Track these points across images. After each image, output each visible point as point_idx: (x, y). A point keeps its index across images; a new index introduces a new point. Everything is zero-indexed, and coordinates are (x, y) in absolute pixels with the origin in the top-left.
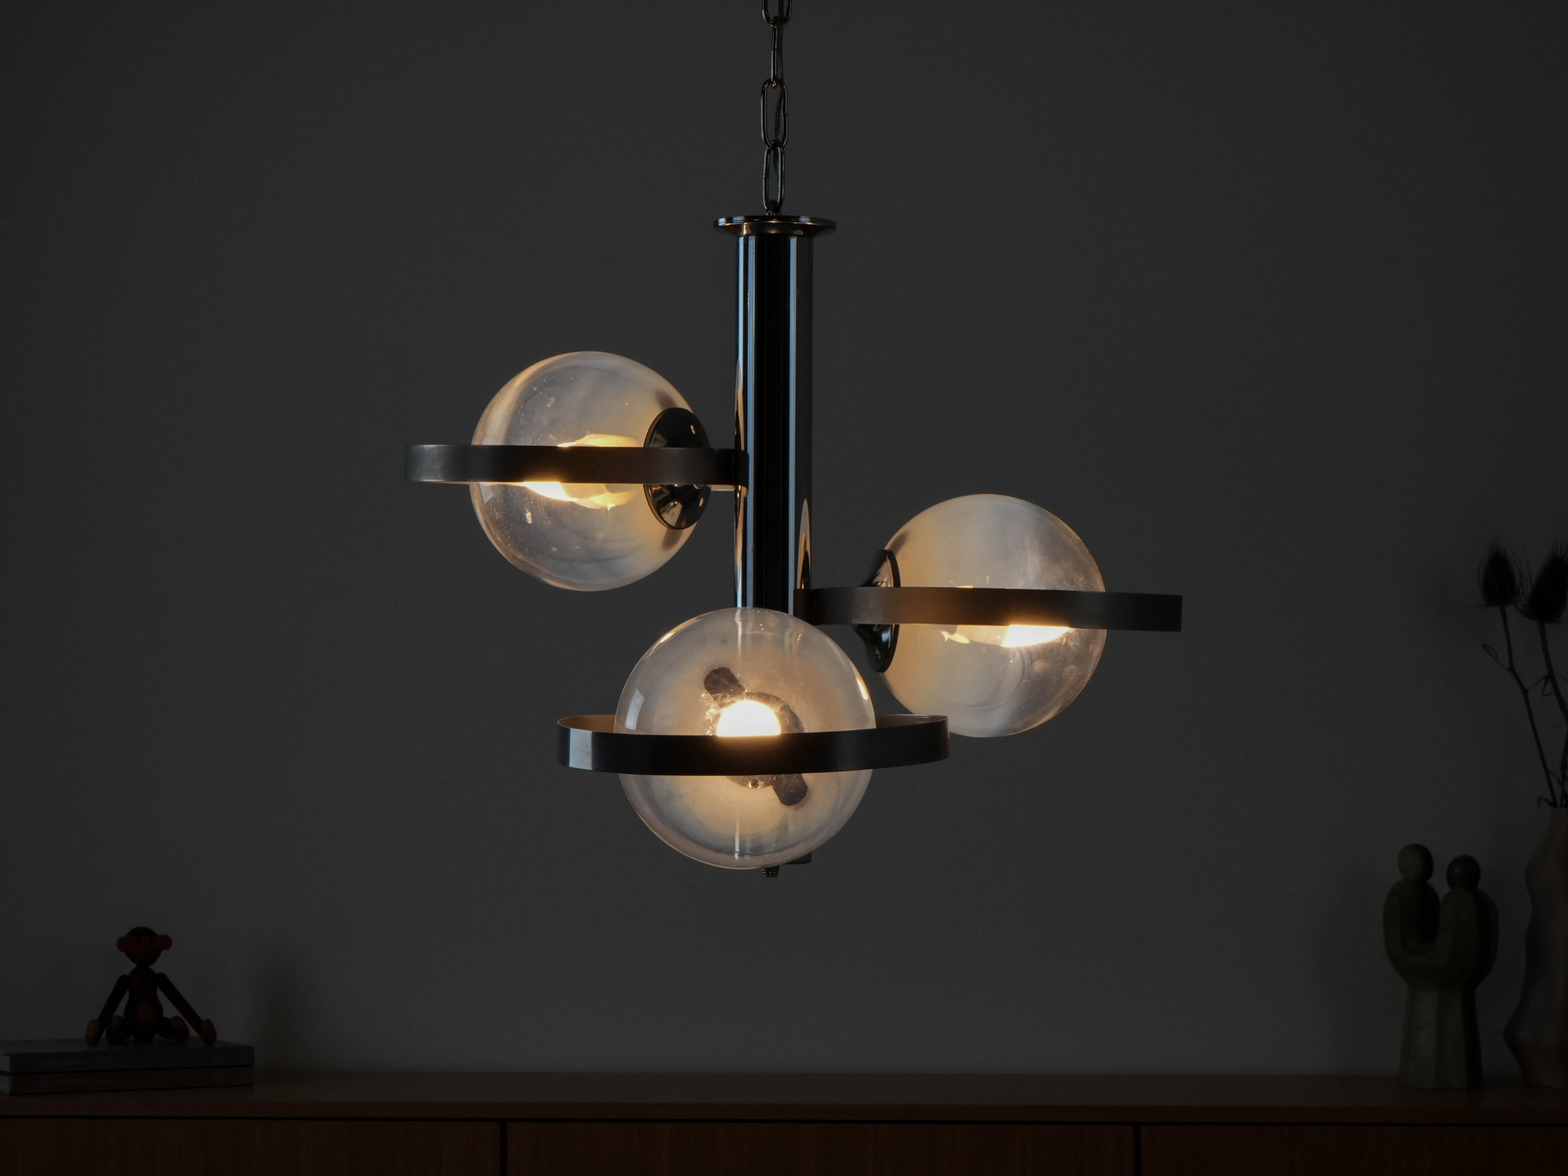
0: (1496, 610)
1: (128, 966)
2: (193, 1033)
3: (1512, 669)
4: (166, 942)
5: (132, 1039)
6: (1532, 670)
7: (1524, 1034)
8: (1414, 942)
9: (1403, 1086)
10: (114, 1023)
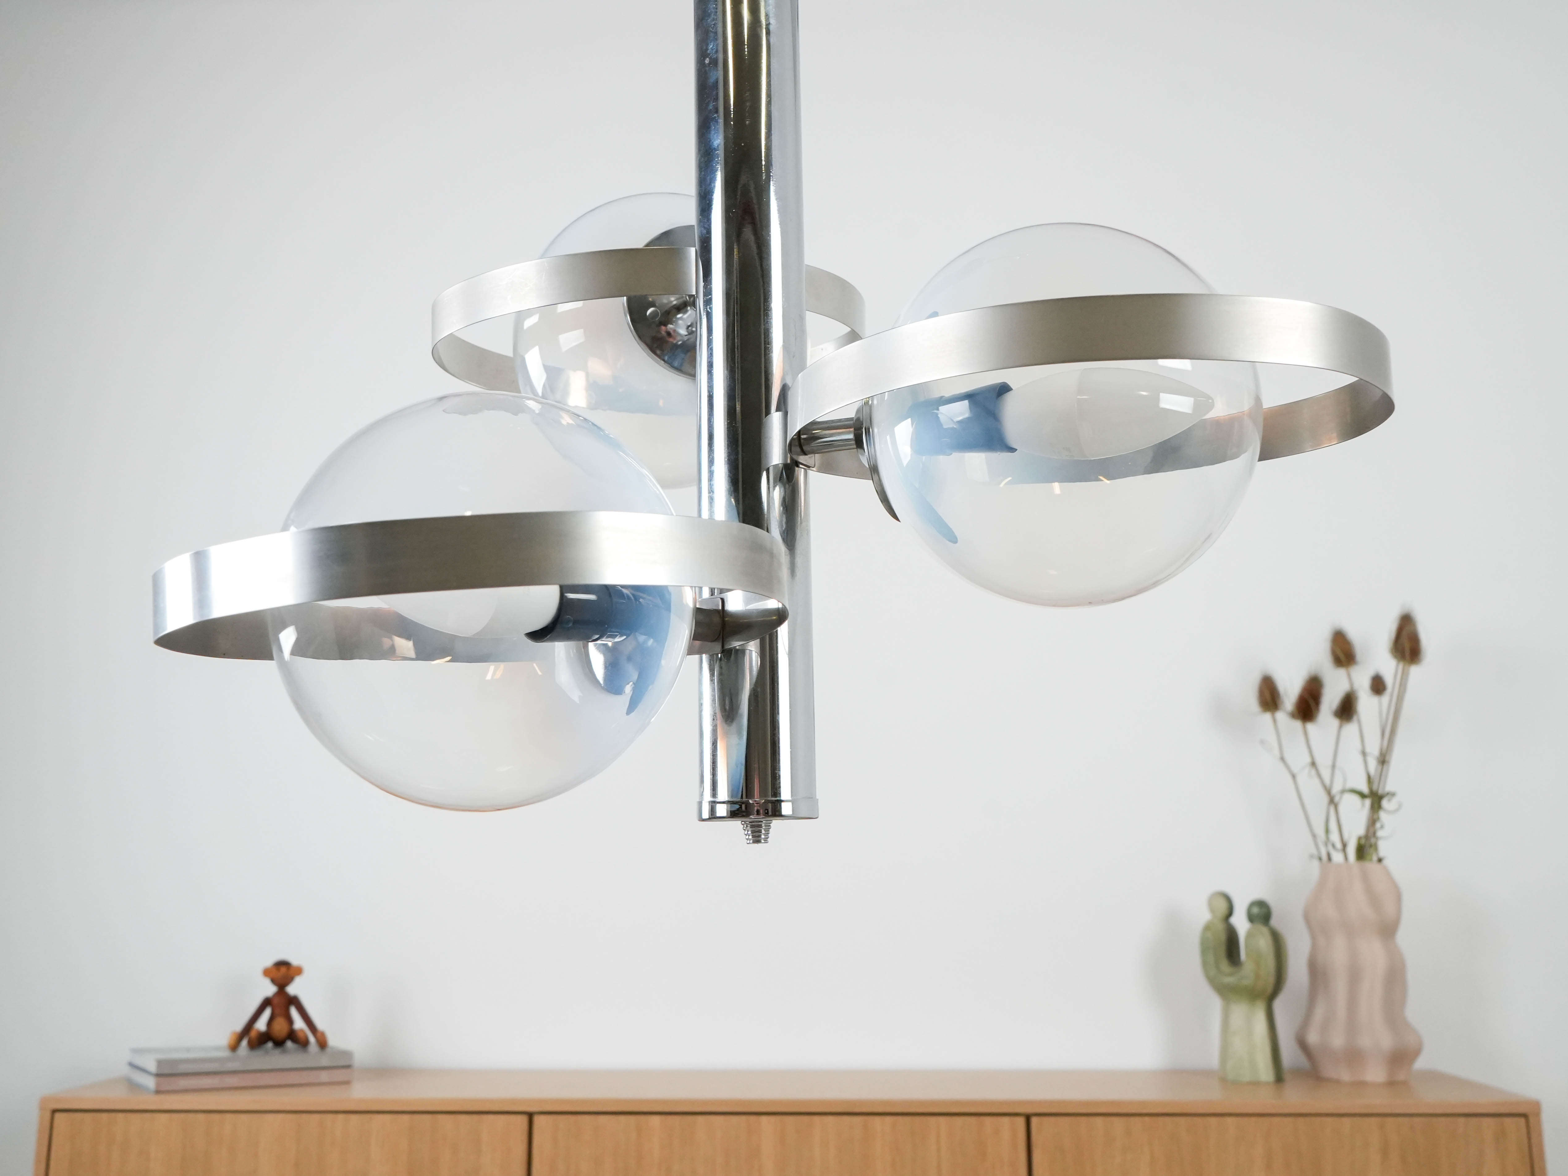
0: (1267, 716)
1: (270, 990)
3: (1282, 759)
4: (299, 971)
5: (270, 1045)
6: (1298, 758)
7: (1313, 1038)
8: (1225, 966)
9: (1223, 1080)
10: (253, 1034)
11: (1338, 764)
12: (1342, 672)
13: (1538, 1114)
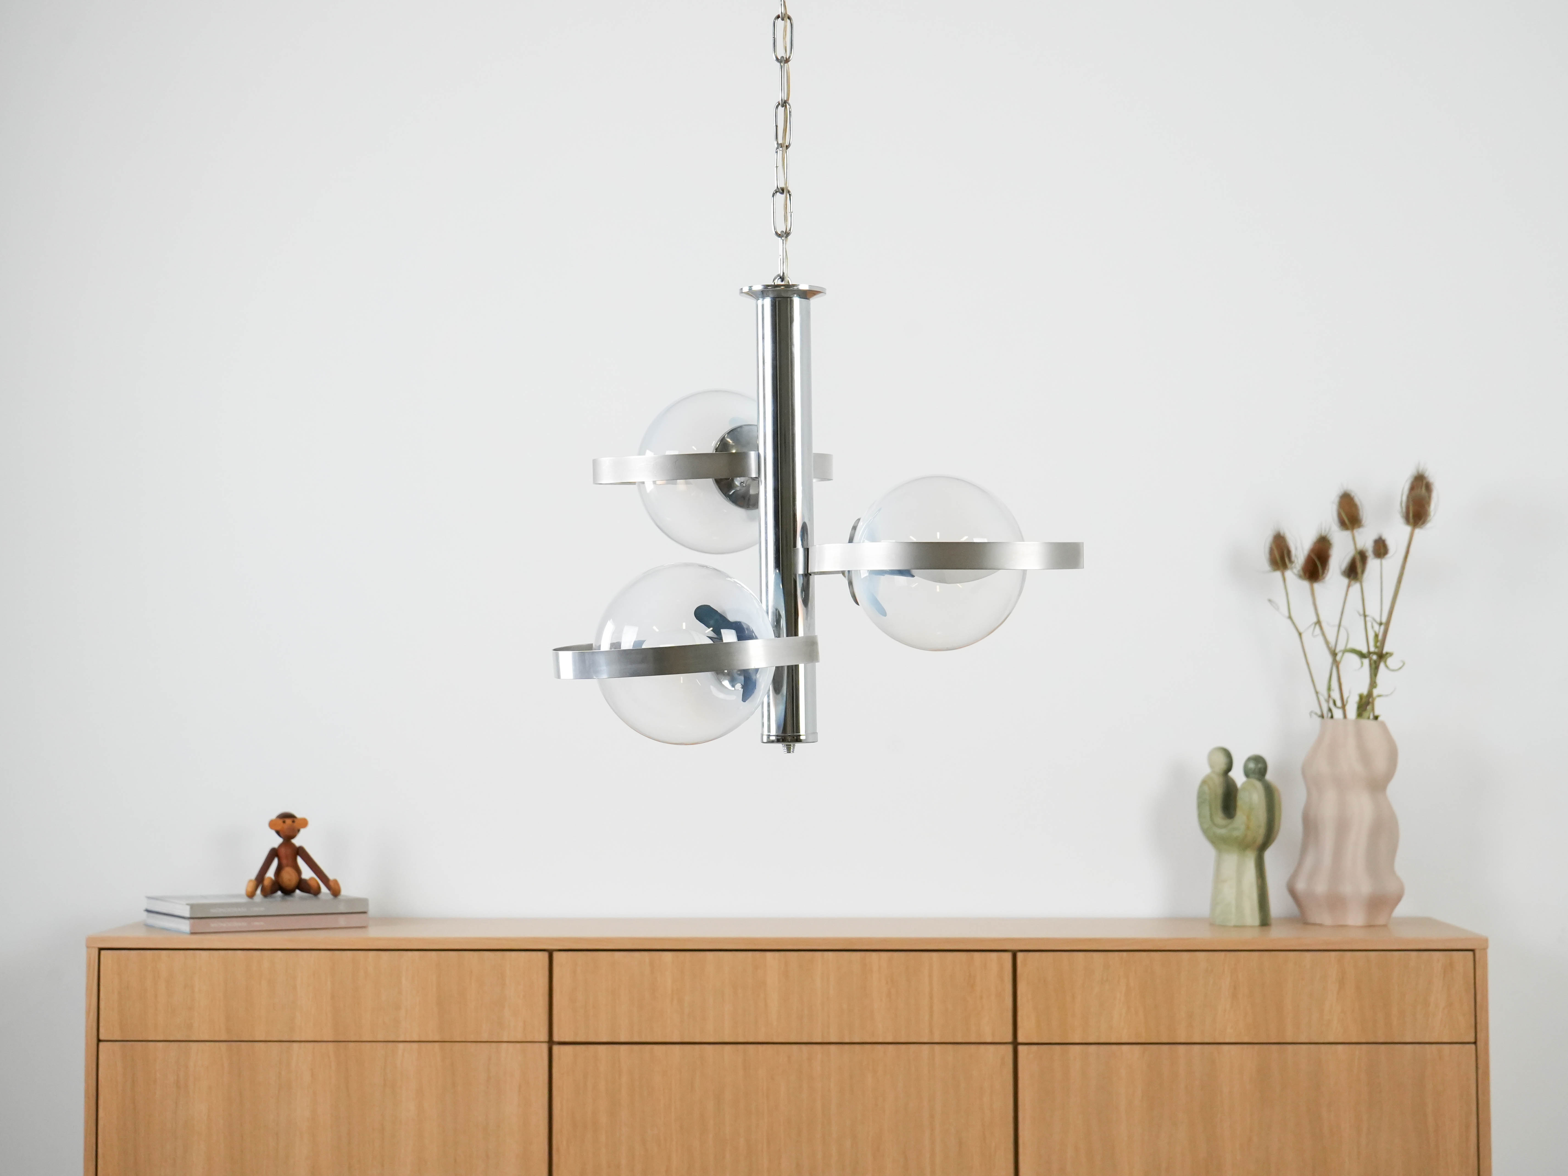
0: (1278, 574)
1: (276, 841)
2: (324, 889)
3: (1290, 617)
4: (304, 823)
5: (279, 893)
6: (1305, 618)
7: (1301, 886)
8: (1220, 818)
9: (1212, 925)
10: (267, 882)
11: (1343, 623)
12: (1347, 534)
13: (1485, 949)
